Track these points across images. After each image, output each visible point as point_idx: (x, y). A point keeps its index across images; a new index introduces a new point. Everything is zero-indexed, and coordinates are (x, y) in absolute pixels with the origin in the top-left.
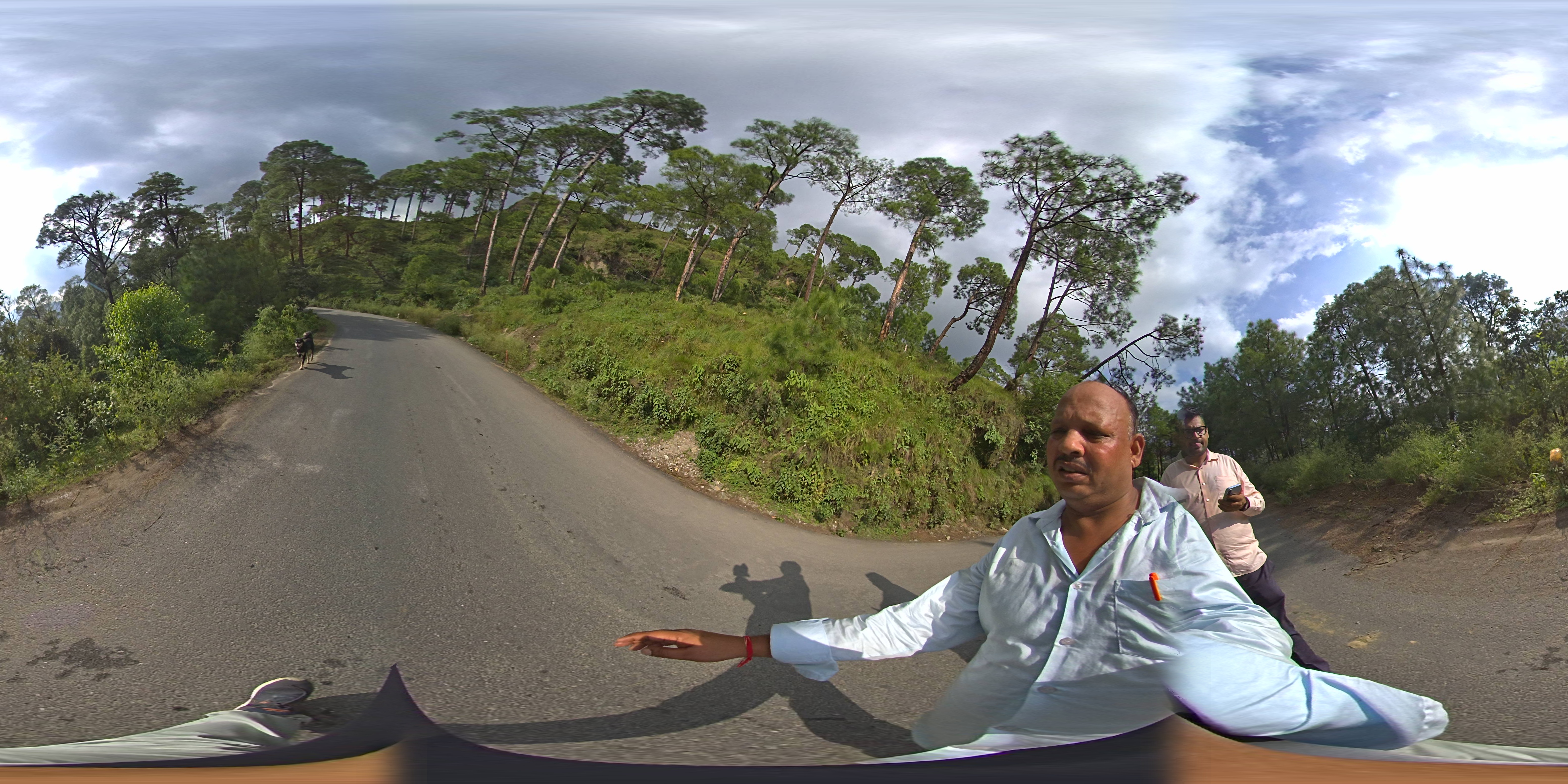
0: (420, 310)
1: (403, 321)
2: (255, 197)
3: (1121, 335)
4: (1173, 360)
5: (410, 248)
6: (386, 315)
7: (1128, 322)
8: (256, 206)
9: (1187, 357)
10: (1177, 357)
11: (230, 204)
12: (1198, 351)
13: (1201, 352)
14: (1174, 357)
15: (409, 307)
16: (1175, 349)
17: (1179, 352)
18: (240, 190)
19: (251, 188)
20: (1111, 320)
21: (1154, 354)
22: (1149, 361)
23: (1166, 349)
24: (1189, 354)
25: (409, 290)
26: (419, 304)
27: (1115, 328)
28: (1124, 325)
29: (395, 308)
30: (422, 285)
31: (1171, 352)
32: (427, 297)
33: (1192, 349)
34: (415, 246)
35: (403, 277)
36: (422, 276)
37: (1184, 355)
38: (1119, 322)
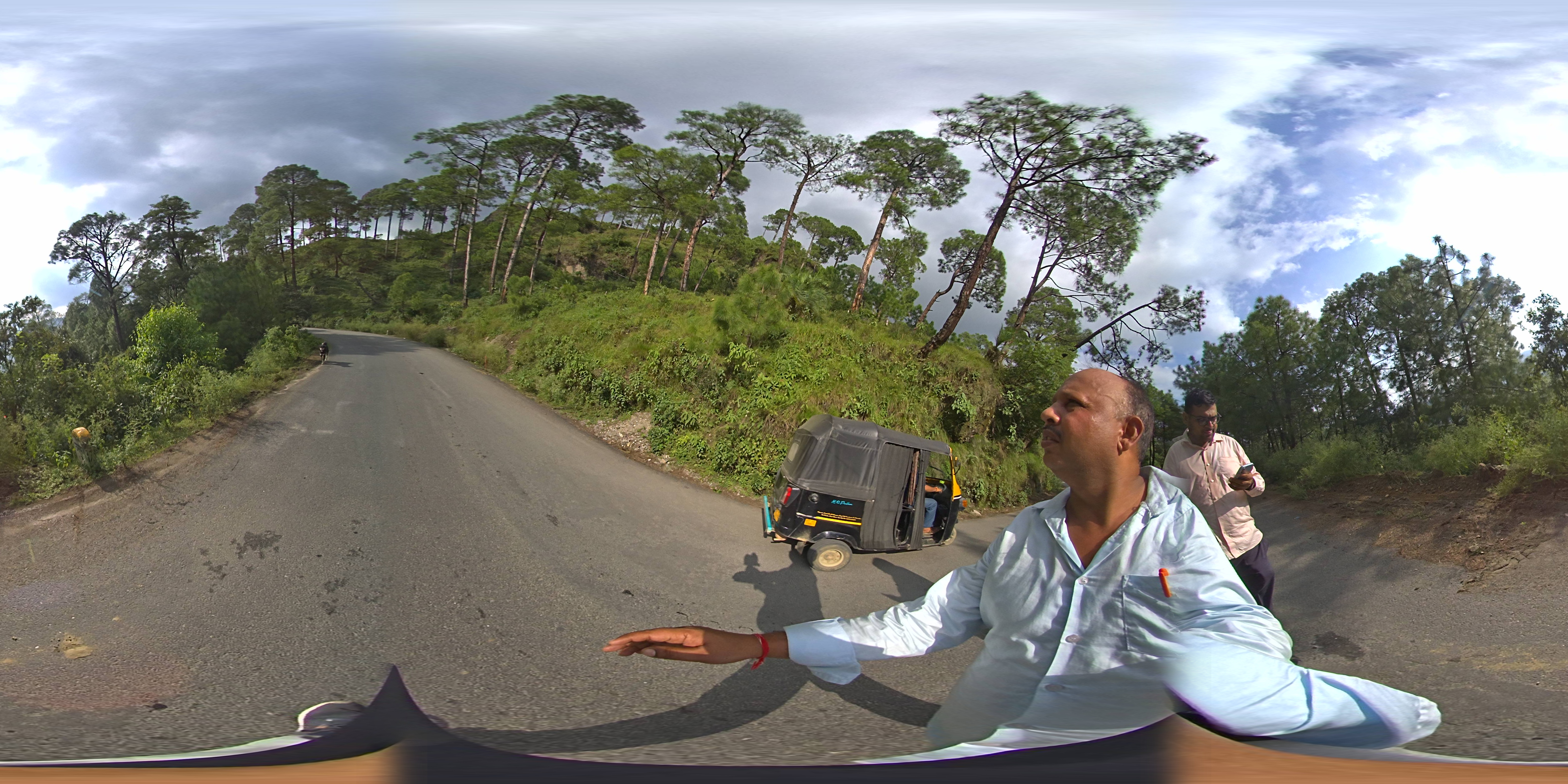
0: (408, 326)
1: (392, 337)
2: (250, 220)
3: (1116, 308)
4: (1171, 334)
5: (395, 266)
6: (377, 332)
7: (1125, 294)
8: (251, 228)
9: (1187, 331)
10: (1176, 331)
11: (226, 227)
12: (1198, 327)
13: (1202, 327)
14: (1173, 331)
15: (397, 323)
16: (1174, 323)
17: (1179, 326)
18: (236, 212)
19: (246, 210)
20: (1106, 291)
21: (1151, 326)
22: (1145, 332)
23: (1165, 322)
24: (1189, 328)
25: (396, 307)
26: (406, 320)
27: (1110, 300)
28: (1120, 297)
29: (383, 325)
30: (408, 301)
31: (1170, 325)
32: (414, 313)
33: (1193, 324)
34: (400, 264)
35: (390, 296)
36: (407, 293)
37: (1184, 330)
38: (1114, 293)
